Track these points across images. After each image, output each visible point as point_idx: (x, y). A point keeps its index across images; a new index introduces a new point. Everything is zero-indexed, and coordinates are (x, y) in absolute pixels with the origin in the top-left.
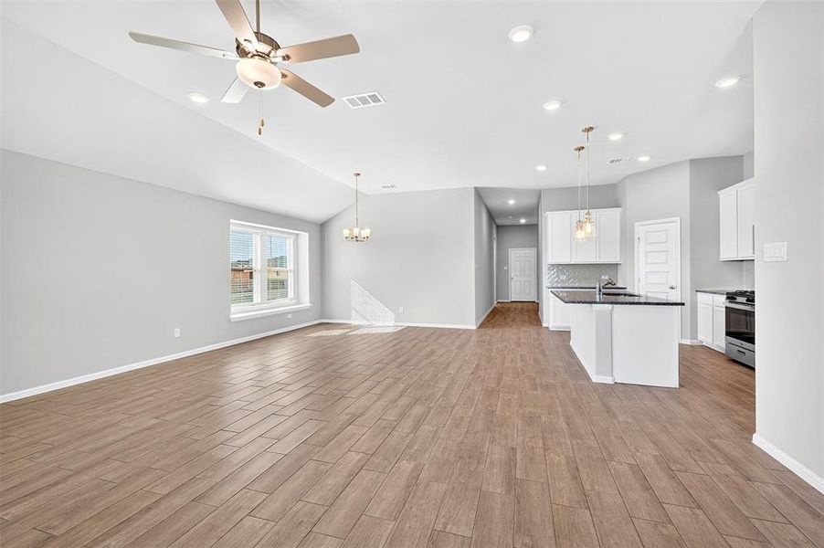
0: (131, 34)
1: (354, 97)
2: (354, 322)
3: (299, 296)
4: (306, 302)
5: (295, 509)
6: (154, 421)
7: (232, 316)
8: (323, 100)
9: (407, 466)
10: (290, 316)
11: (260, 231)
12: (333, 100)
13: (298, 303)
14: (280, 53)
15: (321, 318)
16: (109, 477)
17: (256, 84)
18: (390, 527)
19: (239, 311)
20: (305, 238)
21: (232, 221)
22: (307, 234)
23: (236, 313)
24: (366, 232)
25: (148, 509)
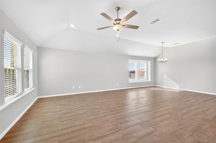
0: (98, 29)
1: (151, 22)
2: (164, 87)
3: (148, 78)
4: (150, 80)
5: (118, 125)
6: (107, 100)
7: (129, 82)
8: (136, 27)
9: (151, 129)
10: (144, 83)
11: (137, 62)
12: (138, 27)
13: (148, 80)
14: (121, 21)
15: (154, 85)
16: (97, 107)
17: (117, 30)
18: (135, 140)
19: (131, 81)
20: (149, 62)
21: (129, 60)
22: (150, 61)
23: (130, 81)
24: (166, 59)
25: (98, 114)
